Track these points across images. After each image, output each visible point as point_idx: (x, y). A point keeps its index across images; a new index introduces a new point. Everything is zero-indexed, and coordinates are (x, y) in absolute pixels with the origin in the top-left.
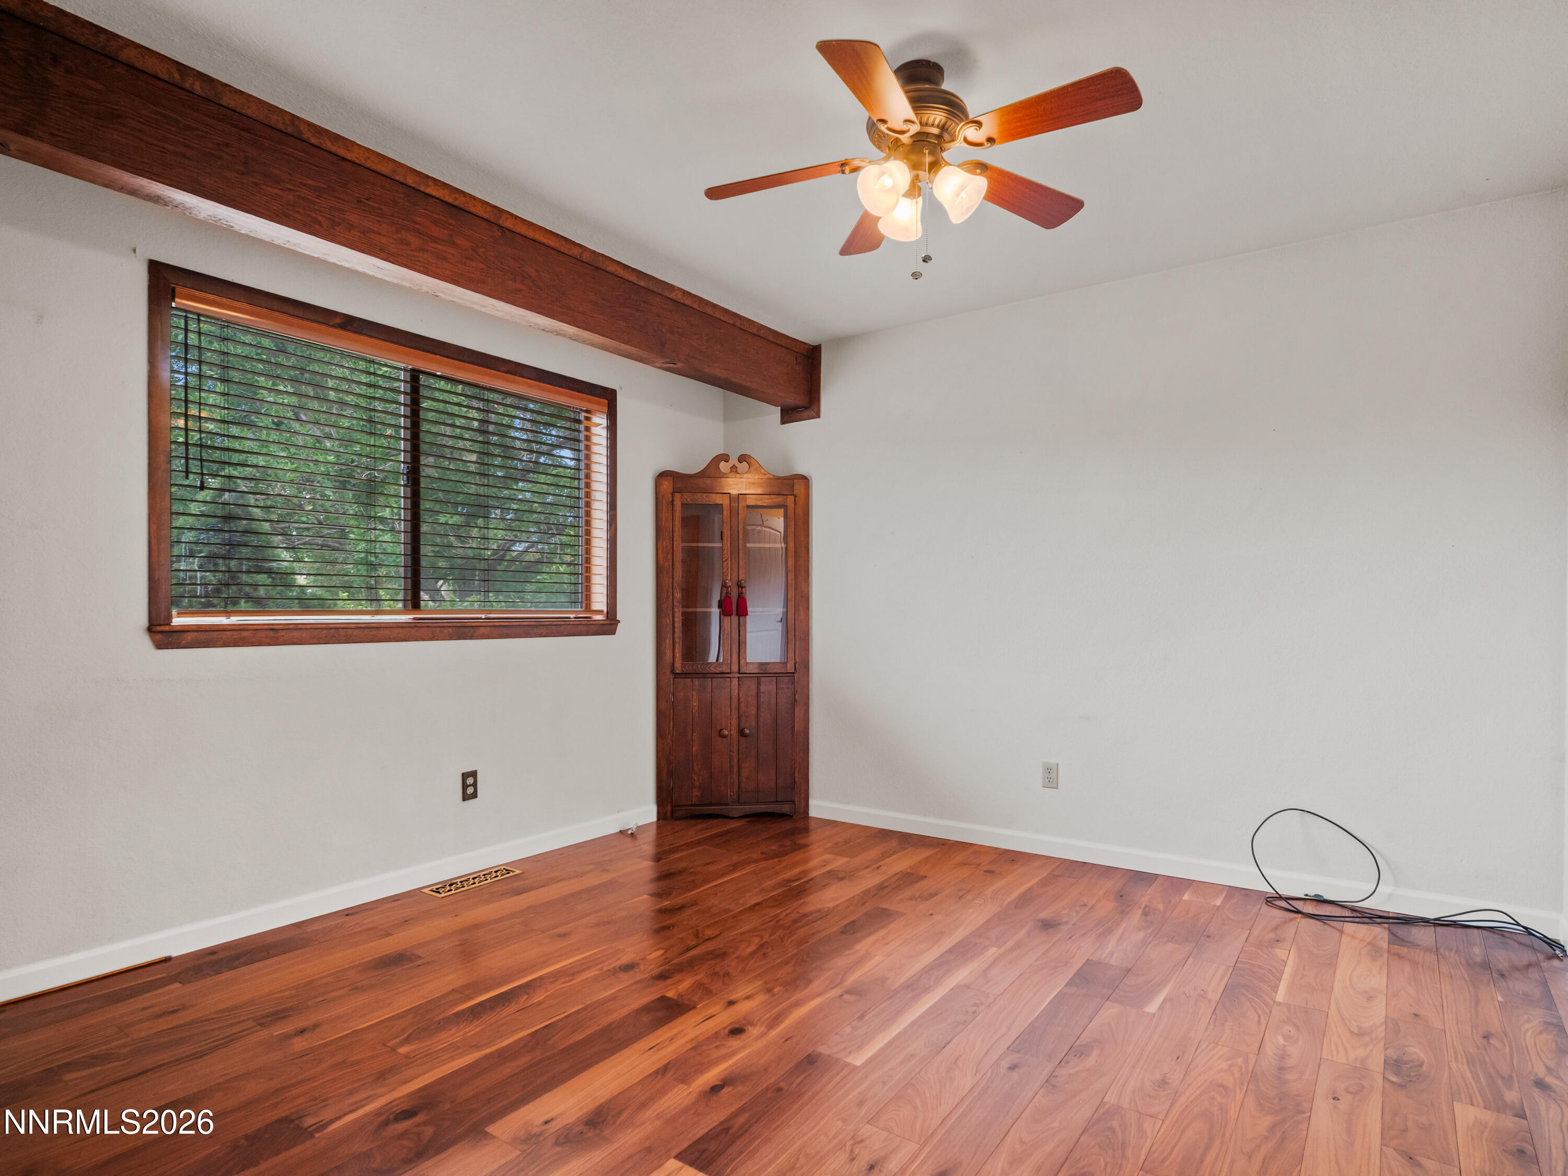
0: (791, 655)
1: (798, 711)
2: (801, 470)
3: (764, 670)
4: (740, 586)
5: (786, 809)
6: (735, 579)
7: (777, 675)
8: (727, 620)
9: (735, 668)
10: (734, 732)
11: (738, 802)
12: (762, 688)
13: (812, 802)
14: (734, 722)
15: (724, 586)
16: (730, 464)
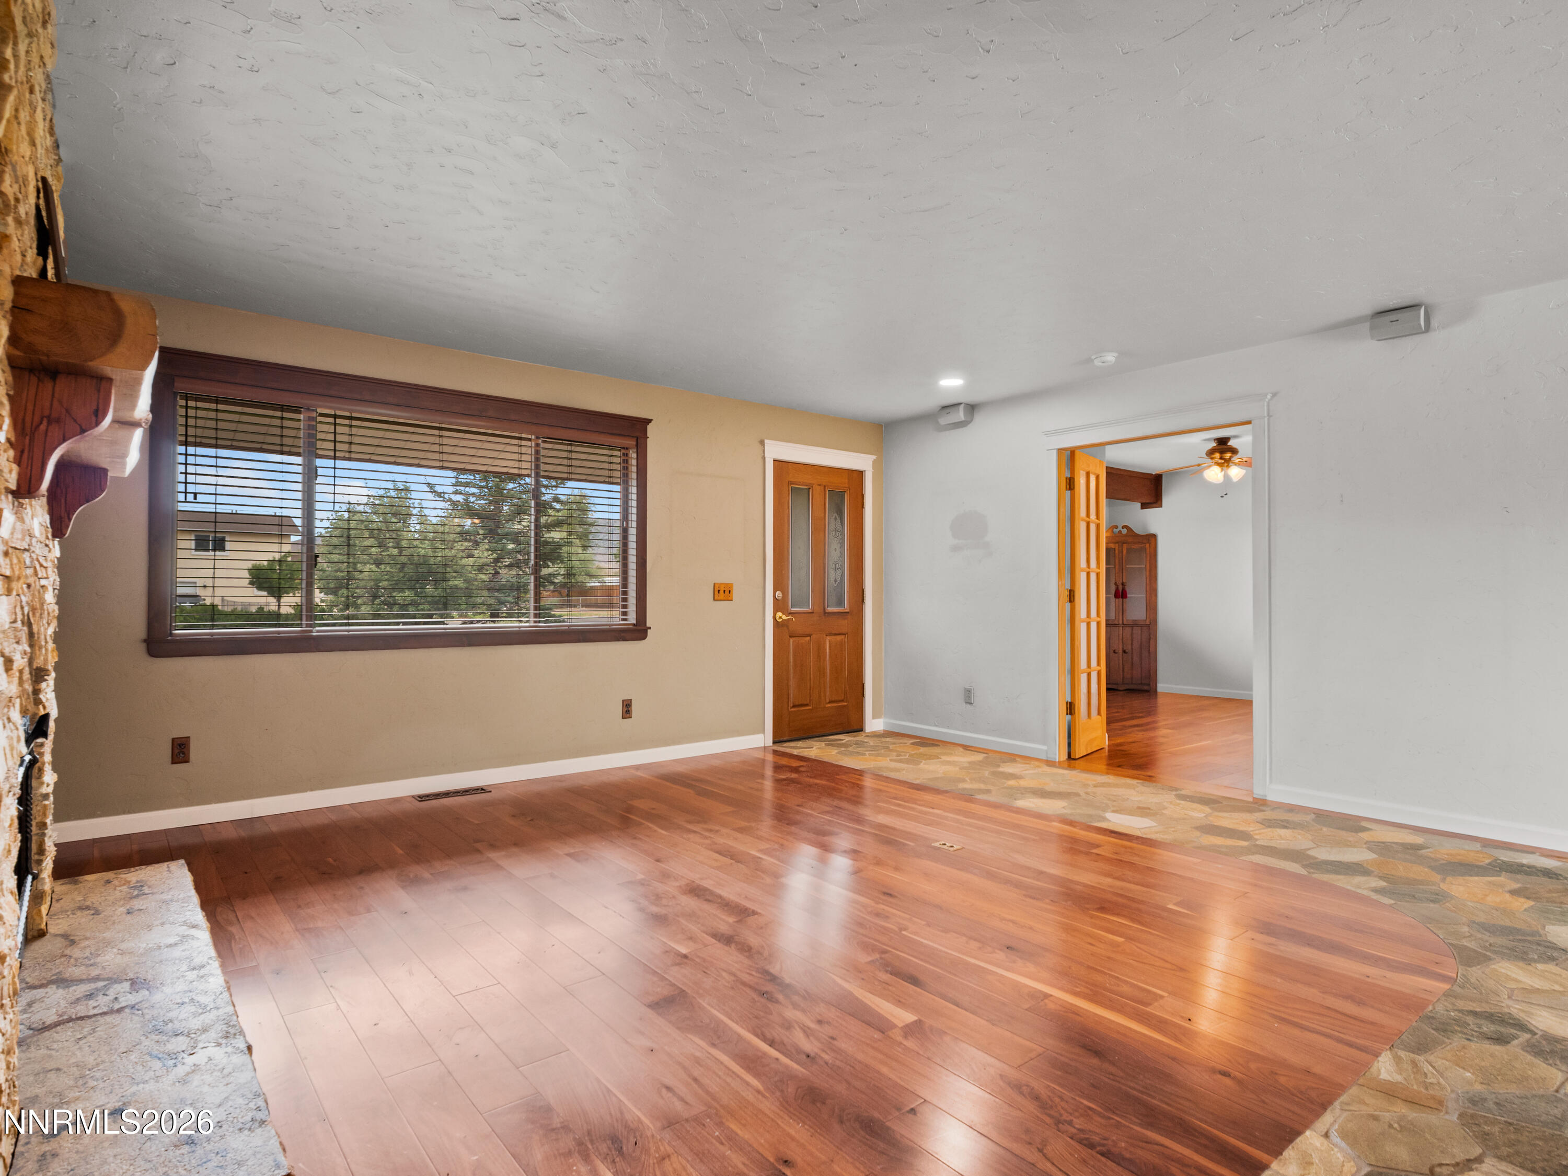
0: (1148, 616)
1: (1152, 642)
2: (1152, 532)
3: (1134, 624)
4: (1123, 584)
5: (1146, 688)
6: (1121, 581)
7: (1141, 626)
8: (1117, 600)
9: (1121, 622)
10: (1121, 651)
11: (1123, 683)
12: (1134, 632)
13: (1159, 685)
14: (1121, 647)
15: (1116, 584)
16: (1118, 530)
